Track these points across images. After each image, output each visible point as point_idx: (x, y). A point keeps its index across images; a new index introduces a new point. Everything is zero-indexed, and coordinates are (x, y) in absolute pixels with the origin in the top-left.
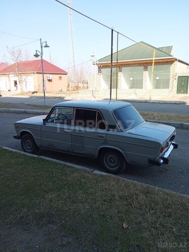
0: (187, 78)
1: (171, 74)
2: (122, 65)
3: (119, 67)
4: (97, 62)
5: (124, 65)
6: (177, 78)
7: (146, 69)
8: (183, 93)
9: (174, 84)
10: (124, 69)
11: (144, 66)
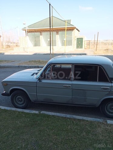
0: (82, 39)
1: (73, 37)
2: (42, 31)
3: (40, 32)
4: (28, 28)
5: (43, 31)
6: (76, 39)
7: (57, 33)
8: (80, 48)
9: (75, 43)
10: (43, 33)
11: (56, 31)
